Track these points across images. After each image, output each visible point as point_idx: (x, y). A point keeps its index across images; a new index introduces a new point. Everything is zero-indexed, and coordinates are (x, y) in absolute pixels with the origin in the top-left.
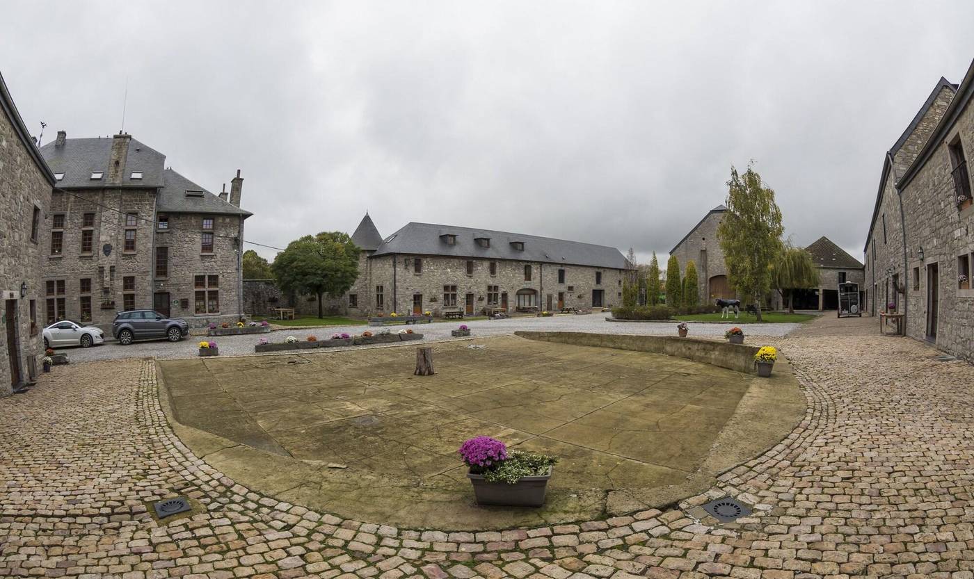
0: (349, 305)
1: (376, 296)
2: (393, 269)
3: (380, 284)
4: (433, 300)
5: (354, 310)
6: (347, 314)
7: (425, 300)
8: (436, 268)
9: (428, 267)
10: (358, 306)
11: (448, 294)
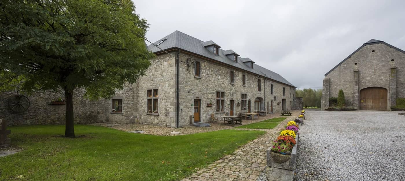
0: (110, 111)
1: (146, 100)
2: (174, 68)
3: (152, 87)
4: (209, 105)
5: (117, 117)
6: (108, 121)
7: (203, 105)
8: (211, 73)
9: (206, 70)
10: (123, 111)
11: (219, 100)
